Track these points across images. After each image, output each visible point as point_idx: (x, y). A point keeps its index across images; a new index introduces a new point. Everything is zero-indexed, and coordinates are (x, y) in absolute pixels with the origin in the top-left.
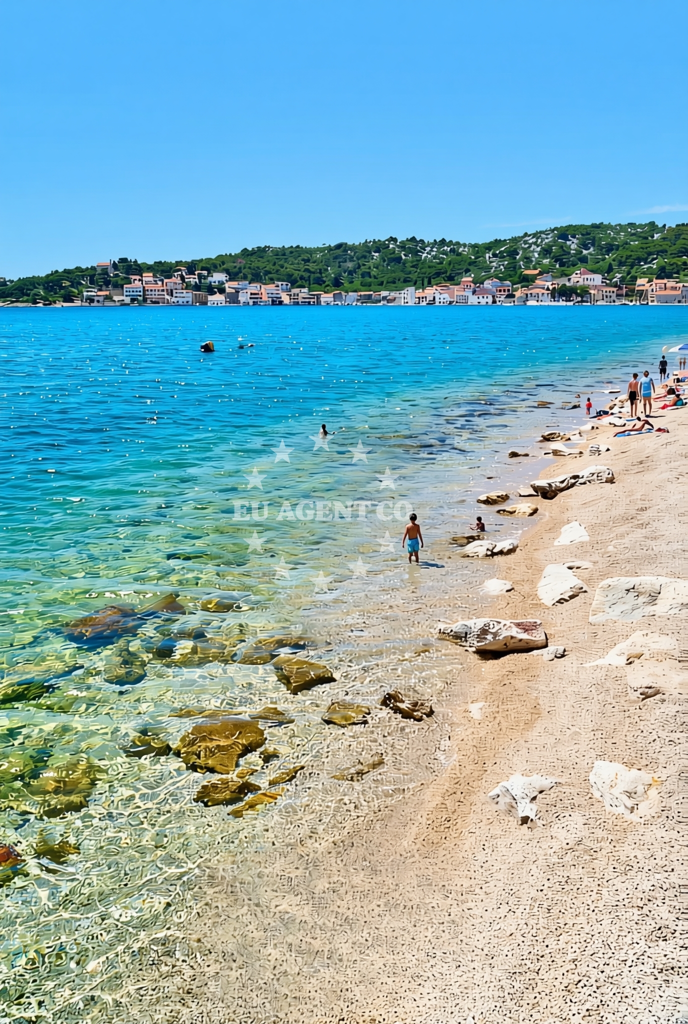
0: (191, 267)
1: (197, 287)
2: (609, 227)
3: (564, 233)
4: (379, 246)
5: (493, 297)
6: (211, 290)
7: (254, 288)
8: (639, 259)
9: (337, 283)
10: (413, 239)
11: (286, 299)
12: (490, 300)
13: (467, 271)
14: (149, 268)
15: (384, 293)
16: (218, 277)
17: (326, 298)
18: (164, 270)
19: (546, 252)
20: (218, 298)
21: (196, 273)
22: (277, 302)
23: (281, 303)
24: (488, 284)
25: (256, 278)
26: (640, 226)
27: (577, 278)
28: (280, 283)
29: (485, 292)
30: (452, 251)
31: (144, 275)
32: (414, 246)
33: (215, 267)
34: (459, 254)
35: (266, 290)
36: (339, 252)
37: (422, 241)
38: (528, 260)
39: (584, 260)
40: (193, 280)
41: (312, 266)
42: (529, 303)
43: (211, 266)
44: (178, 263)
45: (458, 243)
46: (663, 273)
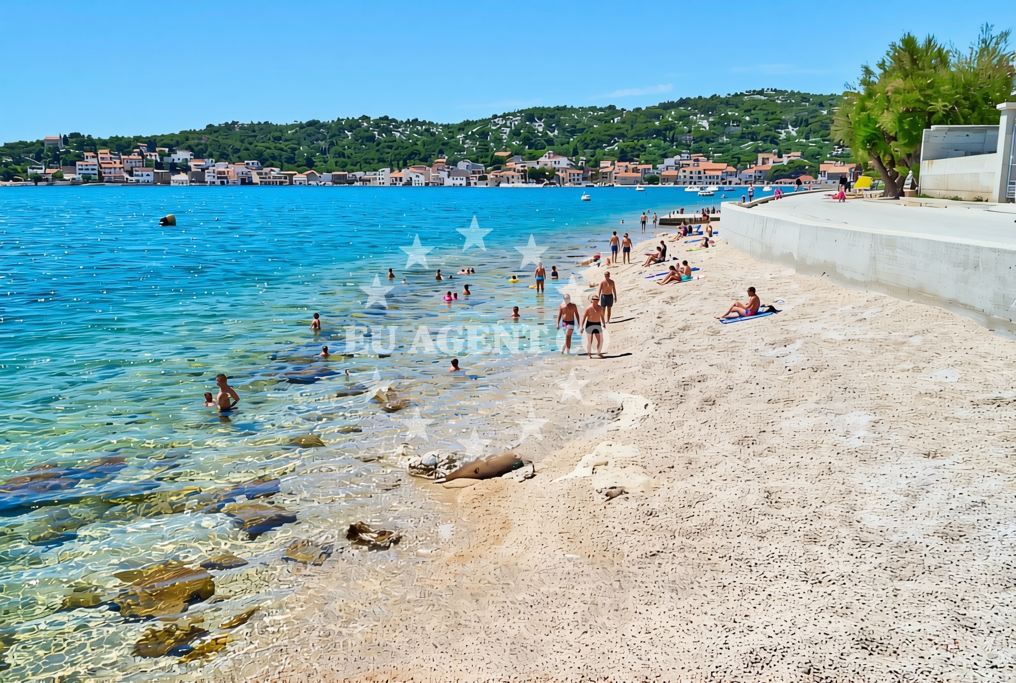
0: (152, 143)
1: (159, 166)
2: (573, 110)
3: (531, 115)
4: (353, 125)
5: (467, 178)
6: (175, 168)
7: (221, 166)
8: (601, 141)
9: (310, 164)
10: (386, 118)
11: (256, 179)
12: (464, 183)
13: (441, 152)
14: (104, 144)
15: (359, 174)
16: (181, 156)
17: (299, 177)
18: (120, 146)
19: (515, 134)
20: (183, 177)
21: (157, 149)
22: (246, 182)
23: (251, 183)
24: (462, 166)
25: (223, 157)
26: (601, 109)
27: (546, 161)
28: (250, 162)
29: (460, 173)
30: (427, 130)
31: (100, 151)
32: (386, 124)
33: (178, 144)
34: (433, 134)
35: (235, 170)
36: (311, 129)
37: (394, 120)
38: (498, 141)
39: (550, 142)
40: (155, 157)
41: (282, 144)
42: (501, 185)
43: (173, 143)
44: (138, 139)
45: (431, 123)
46: (623, 157)
